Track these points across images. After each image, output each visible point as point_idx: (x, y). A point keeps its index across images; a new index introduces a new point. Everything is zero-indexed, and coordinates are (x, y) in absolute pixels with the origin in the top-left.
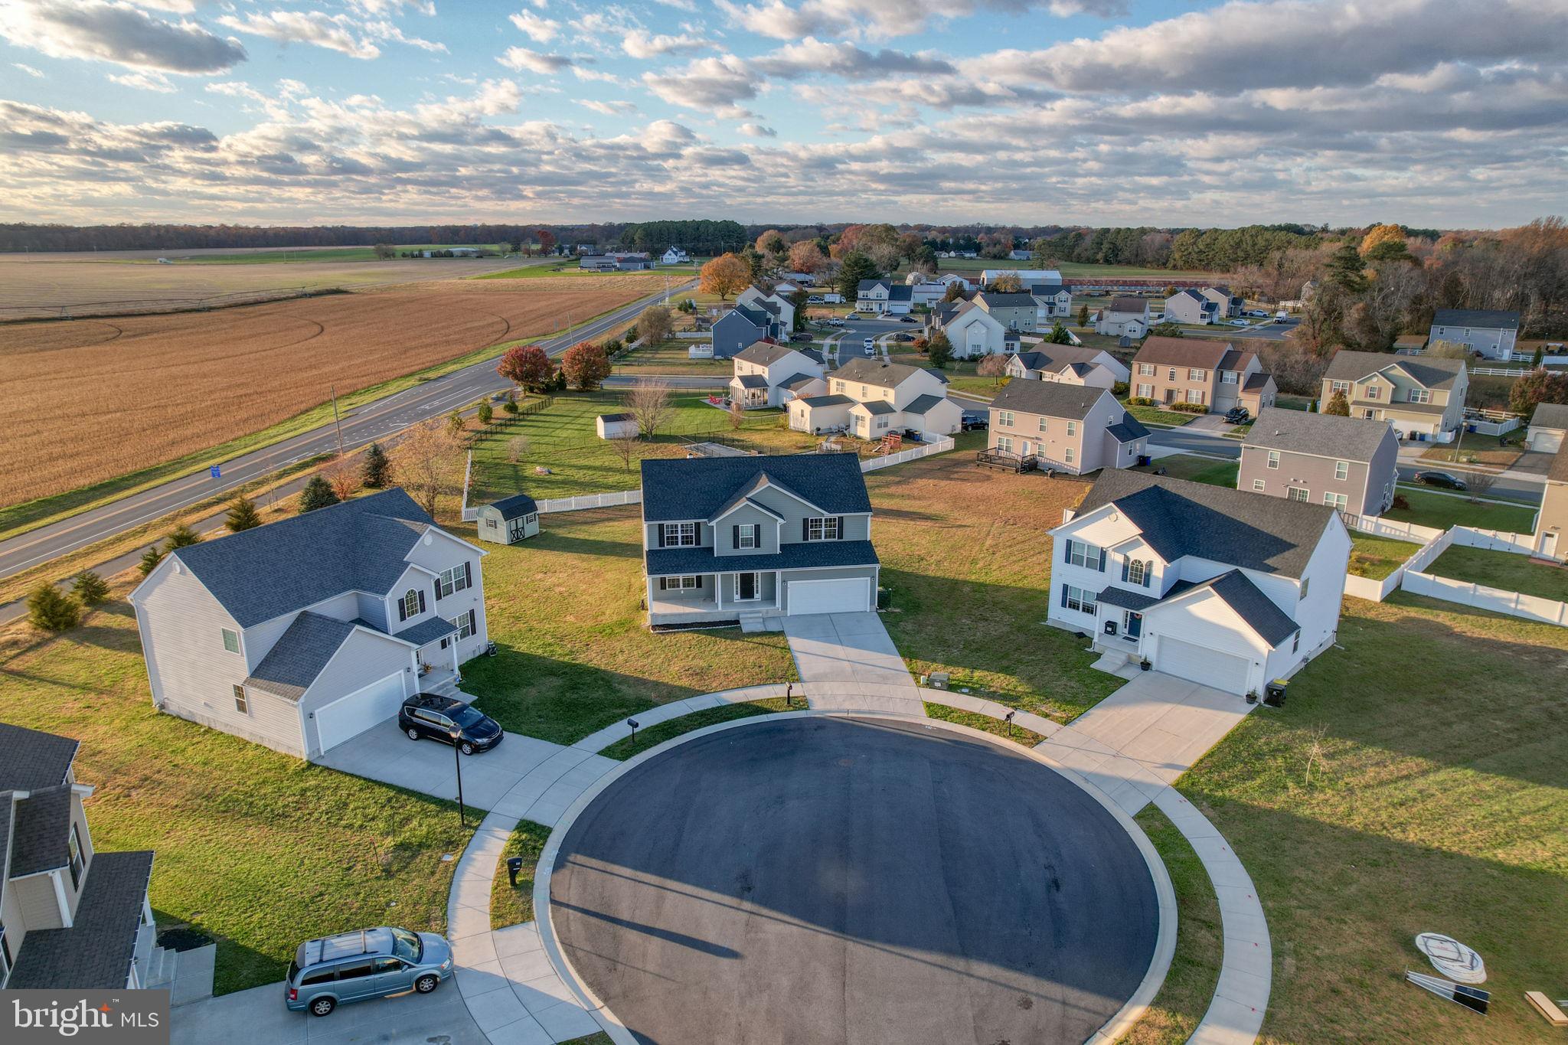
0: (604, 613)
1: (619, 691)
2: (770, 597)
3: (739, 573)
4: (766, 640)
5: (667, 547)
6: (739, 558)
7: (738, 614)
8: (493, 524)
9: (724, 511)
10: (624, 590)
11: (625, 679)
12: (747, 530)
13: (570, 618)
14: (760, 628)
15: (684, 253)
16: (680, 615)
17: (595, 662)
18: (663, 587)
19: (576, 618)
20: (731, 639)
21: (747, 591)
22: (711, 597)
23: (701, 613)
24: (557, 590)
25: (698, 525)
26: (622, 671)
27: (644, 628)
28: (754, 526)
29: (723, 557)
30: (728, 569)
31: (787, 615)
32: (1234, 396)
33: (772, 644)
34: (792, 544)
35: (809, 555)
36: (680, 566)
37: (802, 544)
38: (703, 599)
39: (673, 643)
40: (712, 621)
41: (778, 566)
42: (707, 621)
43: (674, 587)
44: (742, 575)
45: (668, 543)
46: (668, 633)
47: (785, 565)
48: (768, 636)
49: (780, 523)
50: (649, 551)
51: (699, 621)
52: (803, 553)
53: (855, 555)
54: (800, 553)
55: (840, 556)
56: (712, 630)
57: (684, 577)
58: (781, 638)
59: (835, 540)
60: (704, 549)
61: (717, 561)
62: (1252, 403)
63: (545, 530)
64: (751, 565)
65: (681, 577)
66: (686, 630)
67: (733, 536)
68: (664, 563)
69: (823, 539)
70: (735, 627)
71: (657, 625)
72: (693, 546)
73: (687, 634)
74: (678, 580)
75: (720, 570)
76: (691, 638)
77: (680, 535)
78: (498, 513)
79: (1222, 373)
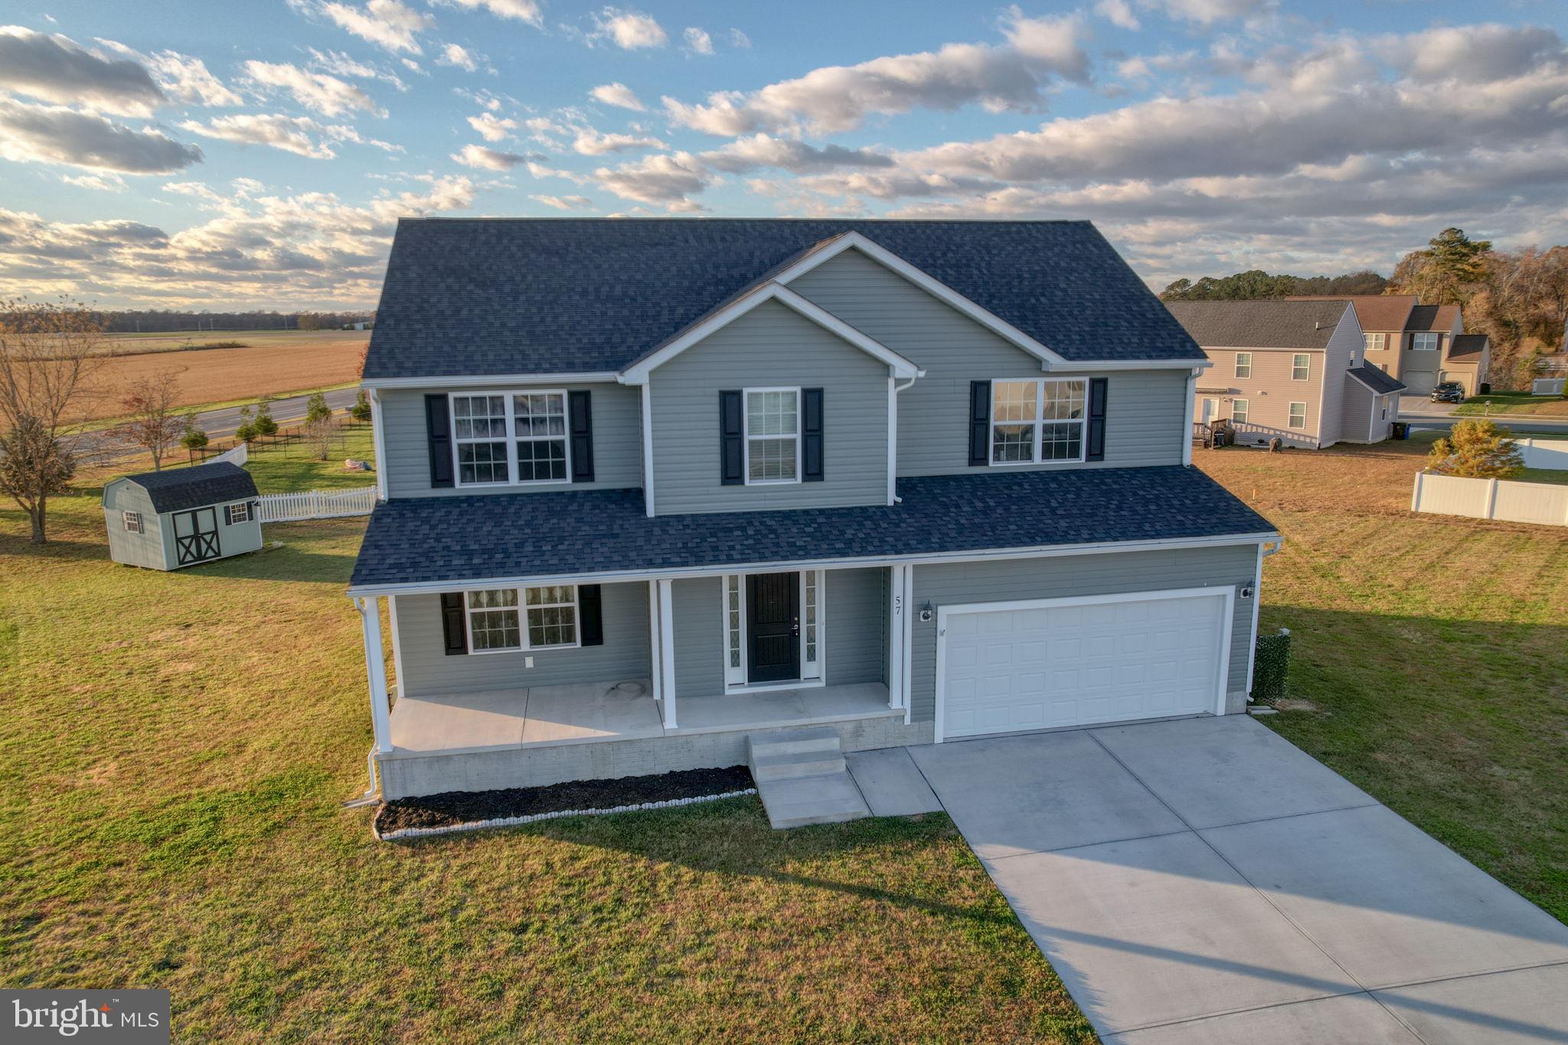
0: (241, 749)
2: (867, 671)
3: (743, 571)
4: (884, 869)
5: (461, 487)
6: (747, 519)
7: (746, 744)
8: (137, 523)
12: (771, 409)
14: (842, 805)
16: (504, 754)
18: (455, 644)
20: (725, 868)
23: (592, 745)
25: (581, 400)
27: (351, 814)
28: (798, 390)
29: (679, 518)
30: (699, 561)
31: (939, 738)
32: (1434, 367)
33: (919, 893)
34: (933, 478)
35: (1007, 509)
36: (505, 551)
37: (969, 478)
38: (609, 685)
39: (445, 901)
40: (638, 774)
41: (900, 546)
42: (617, 774)
43: (495, 643)
44: (753, 581)
45: (468, 473)
46: (446, 836)
47: (925, 545)
48: (889, 848)
49: (899, 382)
50: (391, 501)
51: (585, 776)
52: (979, 505)
53: (1172, 506)
54: (970, 503)
55: (1120, 508)
56: (638, 815)
57: (534, 595)
58: (951, 853)
59: (1081, 462)
60: (607, 495)
61: (657, 531)
62: (1466, 375)
63: (281, 544)
64: (792, 545)
65: (522, 598)
66: (525, 819)
67: (717, 433)
68: (438, 540)
69: (1038, 461)
70: (738, 803)
71: (409, 802)
72: (567, 483)
73: (524, 844)
74: (513, 616)
75: (666, 563)
76: (535, 864)
77: (511, 440)
78: (143, 493)
79: (1412, 337)
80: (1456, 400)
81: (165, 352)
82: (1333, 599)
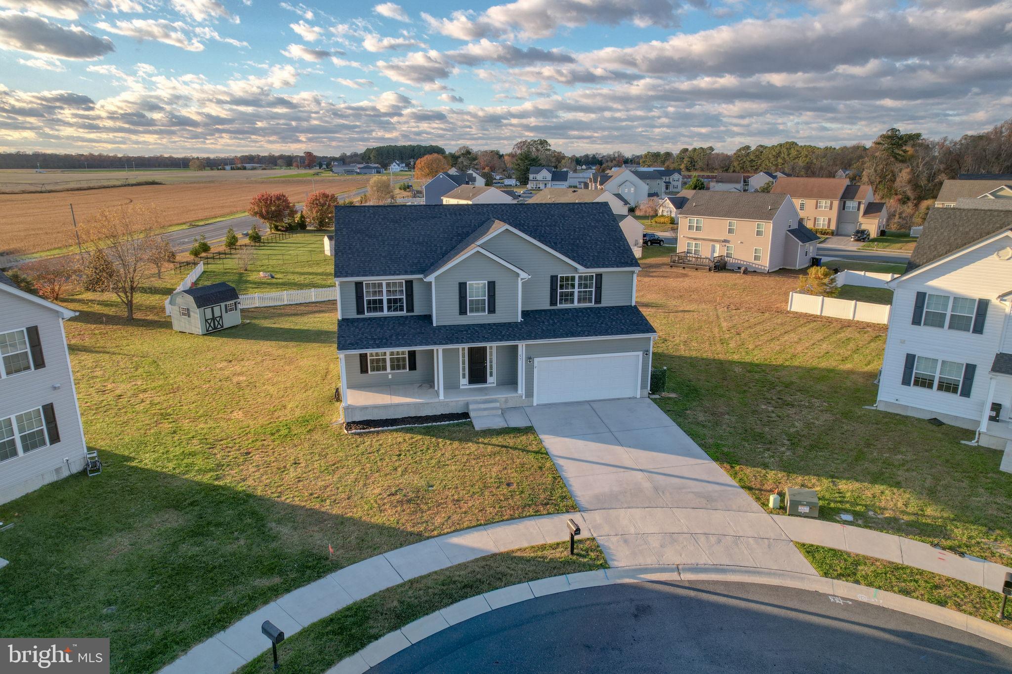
0: (285, 407)
1: (275, 538)
2: (510, 381)
3: (467, 346)
4: (510, 440)
5: (367, 315)
6: (468, 327)
7: (467, 405)
8: (187, 313)
9: (445, 263)
10: (318, 378)
11: (291, 514)
12: (477, 289)
13: (238, 415)
14: (499, 423)
15: (404, 165)
16: (385, 407)
17: (250, 482)
18: (364, 370)
19: (246, 414)
20: (460, 440)
21: (477, 374)
22: (429, 381)
23: (415, 404)
24: (235, 379)
25: (409, 283)
26: (288, 498)
27: (335, 426)
28: (486, 282)
29: (445, 326)
30: (452, 342)
31: (535, 404)
32: (856, 221)
33: (520, 447)
34: (536, 311)
35: (561, 323)
36: (386, 339)
37: (549, 310)
38: (419, 385)
39: (374, 448)
40: (431, 414)
41: (520, 337)
42: (423, 415)
43: (378, 370)
44: (471, 350)
45: (369, 310)
46: (370, 432)
47: (529, 337)
48: (512, 435)
49: (522, 279)
50: (343, 320)
51: (413, 415)
52: (551, 322)
53: (621, 322)
54: (548, 321)
55: (602, 323)
56: (431, 427)
57: (392, 353)
58: (532, 437)
59: (592, 304)
60: (419, 317)
61: (437, 332)
62: (871, 226)
63: (248, 321)
64: (484, 337)
65: (388, 354)
66: (394, 427)
67: (458, 297)
68: (363, 334)
69: (576, 304)
70: (464, 423)
71: (354, 422)
72: (404, 313)
73: (395, 434)
74: (384, 360)
75: (441, 343)
76: (401, 440)
77: (385, 298)
78: (190, 299)
79: (845, 203)
80: (864, 240)
81: (112, 187)
82: (718, 354)
